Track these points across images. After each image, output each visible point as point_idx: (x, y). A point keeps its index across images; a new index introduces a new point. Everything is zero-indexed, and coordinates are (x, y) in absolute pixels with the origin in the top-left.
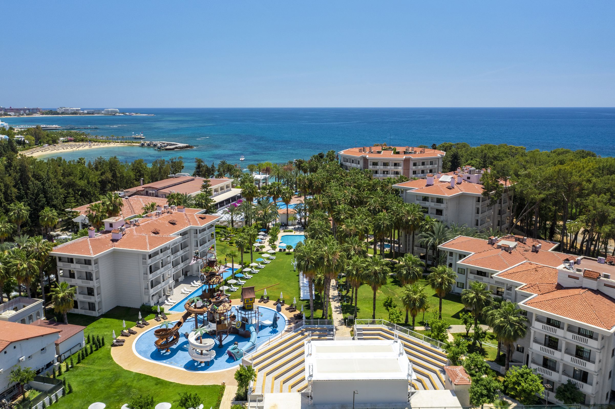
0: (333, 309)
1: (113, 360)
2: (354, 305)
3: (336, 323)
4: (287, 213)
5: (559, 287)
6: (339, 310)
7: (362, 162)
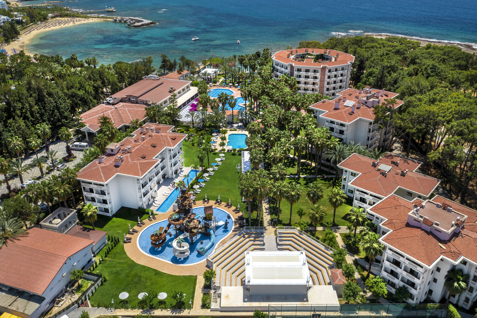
0: (264, 211)
1: (126, 255)
2: (278, 206)
3: (265, 224)
4: (233, 115)
5: (408, 225)
6: (268, 211)
7: (289, 68)
